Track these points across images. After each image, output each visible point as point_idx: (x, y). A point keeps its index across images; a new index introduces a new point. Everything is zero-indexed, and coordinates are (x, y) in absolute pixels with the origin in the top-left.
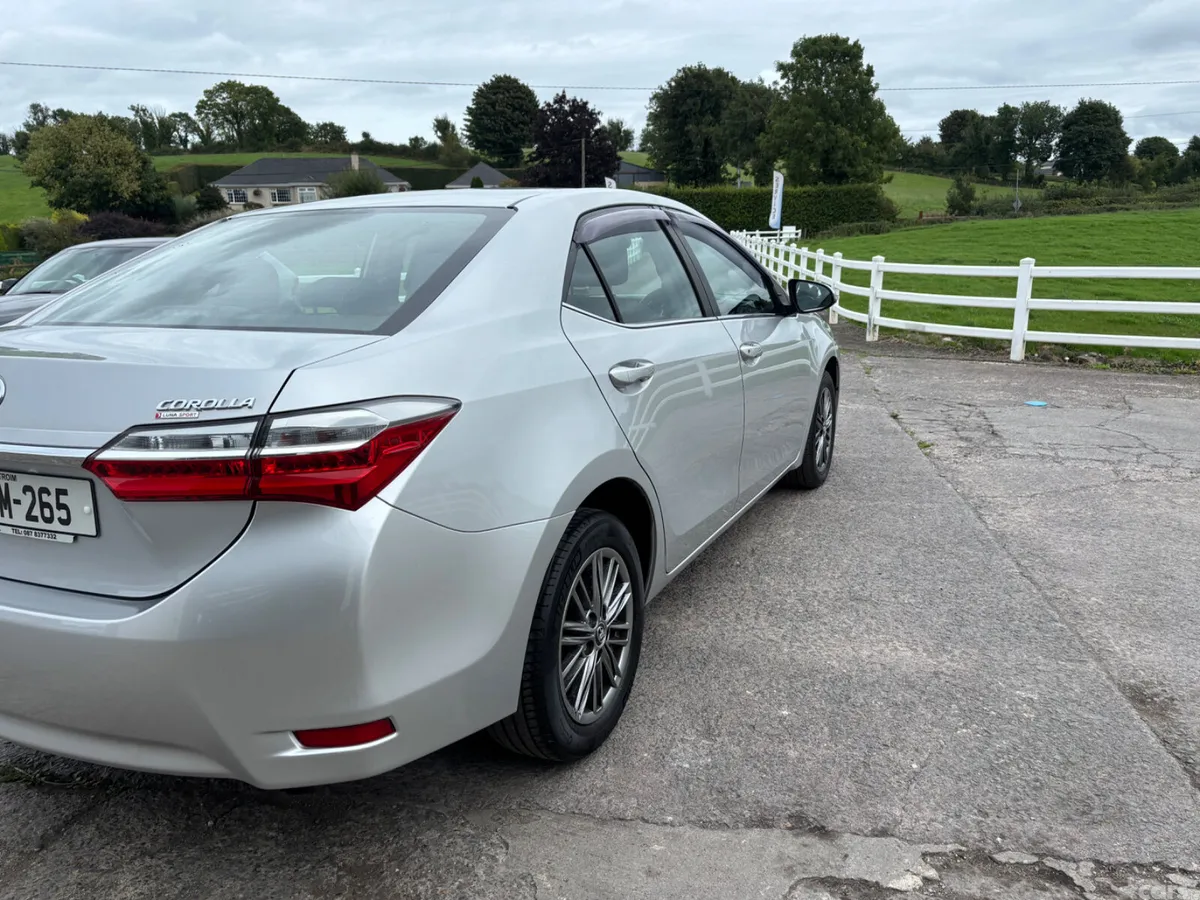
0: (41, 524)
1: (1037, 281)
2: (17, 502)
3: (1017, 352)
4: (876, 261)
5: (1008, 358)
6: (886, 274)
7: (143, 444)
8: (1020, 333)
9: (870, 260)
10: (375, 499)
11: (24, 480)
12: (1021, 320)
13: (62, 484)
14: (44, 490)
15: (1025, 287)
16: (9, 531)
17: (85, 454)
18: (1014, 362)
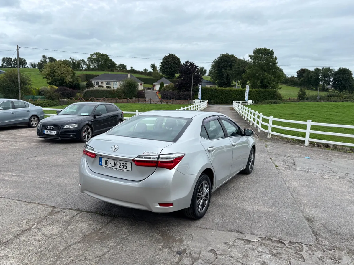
0: (121, 169)
1: (312, 126)
2: (118, 165)
3: (307, 144)
4: (271, 117)
5: (304, 145)
6: (273, 121)
7: (141, 158)
8: (307, 139)
9: (269, 117)
10: (173, 168)
11: (119, 162)
12: (308, 136)
13: (126, 163)
14: (123, 164)
15: (309, 127)
16: (115, 169)
17: (133, 158)
18: (305, 146)
